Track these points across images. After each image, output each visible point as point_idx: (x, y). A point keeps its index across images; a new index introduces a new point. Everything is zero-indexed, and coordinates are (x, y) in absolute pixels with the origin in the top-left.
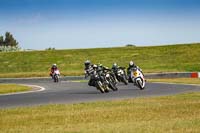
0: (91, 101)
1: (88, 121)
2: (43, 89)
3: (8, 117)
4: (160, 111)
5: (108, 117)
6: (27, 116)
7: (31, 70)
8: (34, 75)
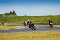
0: (38, 32)
1: (37, 38)
2: (23, 28)
3: (13, 36)
4: (59, 35)
5: (43, 37)
6: (19, 36)
7: (20, 22)
8: (21, 24)
